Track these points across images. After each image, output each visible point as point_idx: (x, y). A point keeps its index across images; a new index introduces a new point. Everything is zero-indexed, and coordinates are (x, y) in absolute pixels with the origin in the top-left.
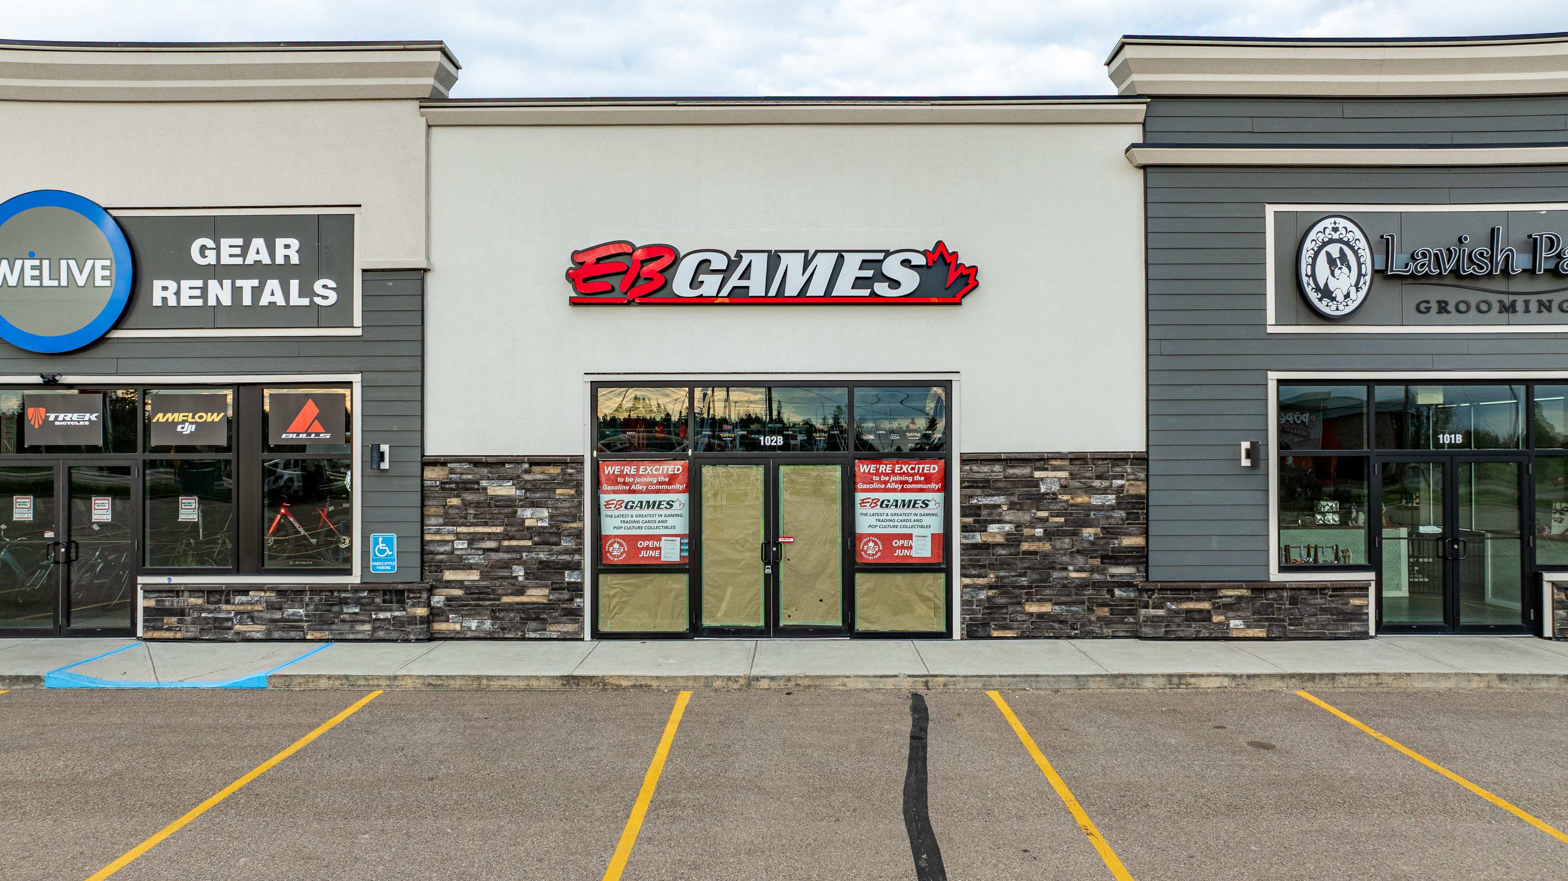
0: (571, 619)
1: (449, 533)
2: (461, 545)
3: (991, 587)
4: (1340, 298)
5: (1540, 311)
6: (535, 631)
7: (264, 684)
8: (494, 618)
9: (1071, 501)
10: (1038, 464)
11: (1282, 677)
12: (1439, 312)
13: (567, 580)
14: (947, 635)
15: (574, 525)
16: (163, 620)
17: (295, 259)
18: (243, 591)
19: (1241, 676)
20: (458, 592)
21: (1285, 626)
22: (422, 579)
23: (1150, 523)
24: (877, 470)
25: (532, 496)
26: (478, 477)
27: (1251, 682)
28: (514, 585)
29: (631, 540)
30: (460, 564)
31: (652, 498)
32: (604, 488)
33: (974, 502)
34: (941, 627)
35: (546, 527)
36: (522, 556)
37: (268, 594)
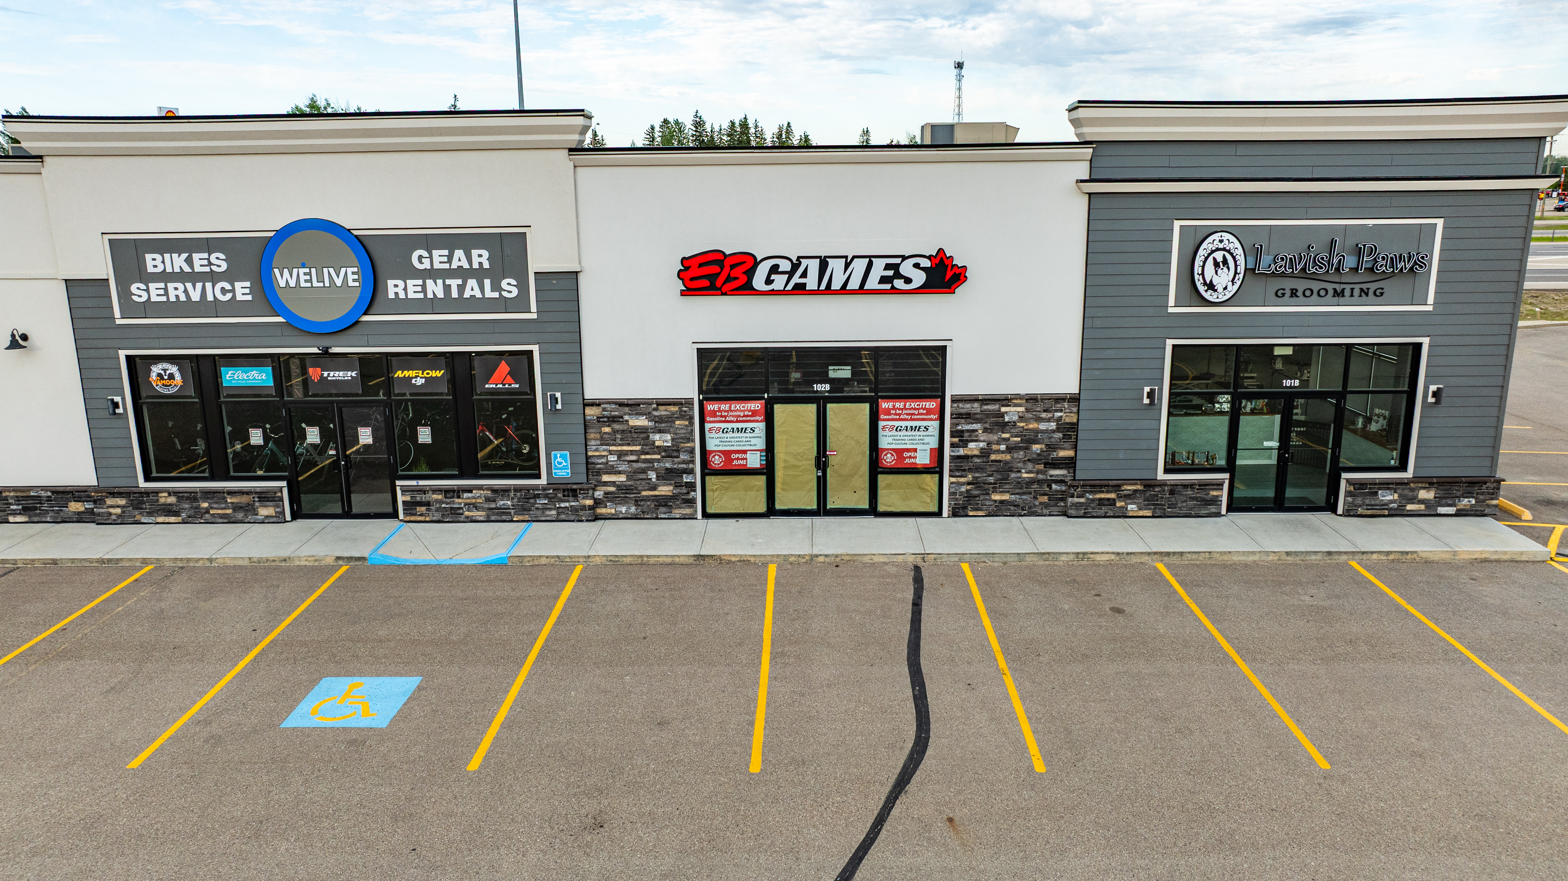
0: (688, 506)
1: (604, 450)
2: (613, 458)
3: (969, 484)
4: (1220, 290)
5: (1360, 296)
6: (665, 513)
7: (505, 561)
8: (637, 505)
9: (1026, 427)
10: (1004, 402)
11: (1149, 554)
12: (1291, 296)
13: (686, 480)
14: (939, 514)
15: (688, 445)
16: (416, 509)
17: (486, 265)
18: (468, 490)
19: (1123, 553)
20: (612, 489)
21: (1165, 509)
22: (588, 481)
23: (1079, 442)
24: (894, 406)
25: (660, 425)
26: (622, 413)
27: (1129, 557)
28: (649, 484)
29: (727, 454)
30: (612, 471)
31: (740, 425)
32: (708, 419)
33: (960, 428)
34: (935, 509)
35: (669, 446)
36: (654, 465)
37: (485, 492)
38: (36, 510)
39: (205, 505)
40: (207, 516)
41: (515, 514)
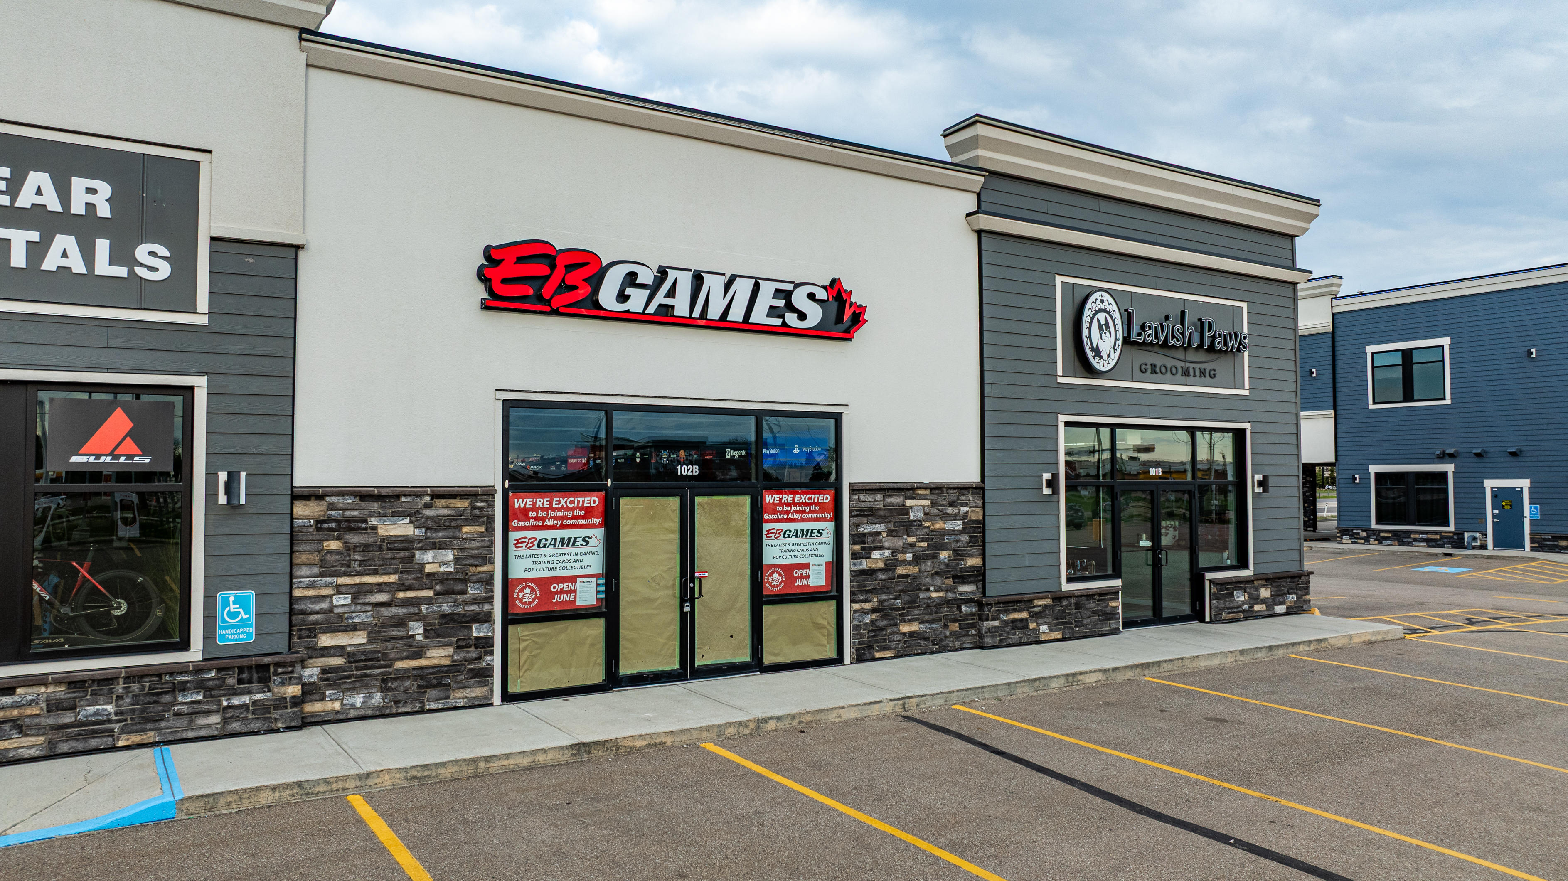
0: (480, 682)
1: (327, 586)
2: (342, 600)
3: (874, 611)
4: (1105, 357)
5: (1200, 376)
6: (437, 700)
7: (172, 813)
8: (384, 689)
9: (932, 527)
10: (908, 493)
12: (1151, 373)
13: (475, 635)
14: (838, 660)
15: (484, 569)
17: (104, 211)
18: (5, 688)
20: (338, 661)
21: (1073, 628)
22: (290, 649)
23: (986, 545)
24: (780, 500)
25: (434, 535)
26: (367, 513)
28: (410, 646)
29: (544, 584)
30: (340, 625)
31: (566, 534)
32: (515, 523)
33: (862, 529)
34: (832, 654)
35: (450, 573)
36: (420, 610)
37: (51, 689)
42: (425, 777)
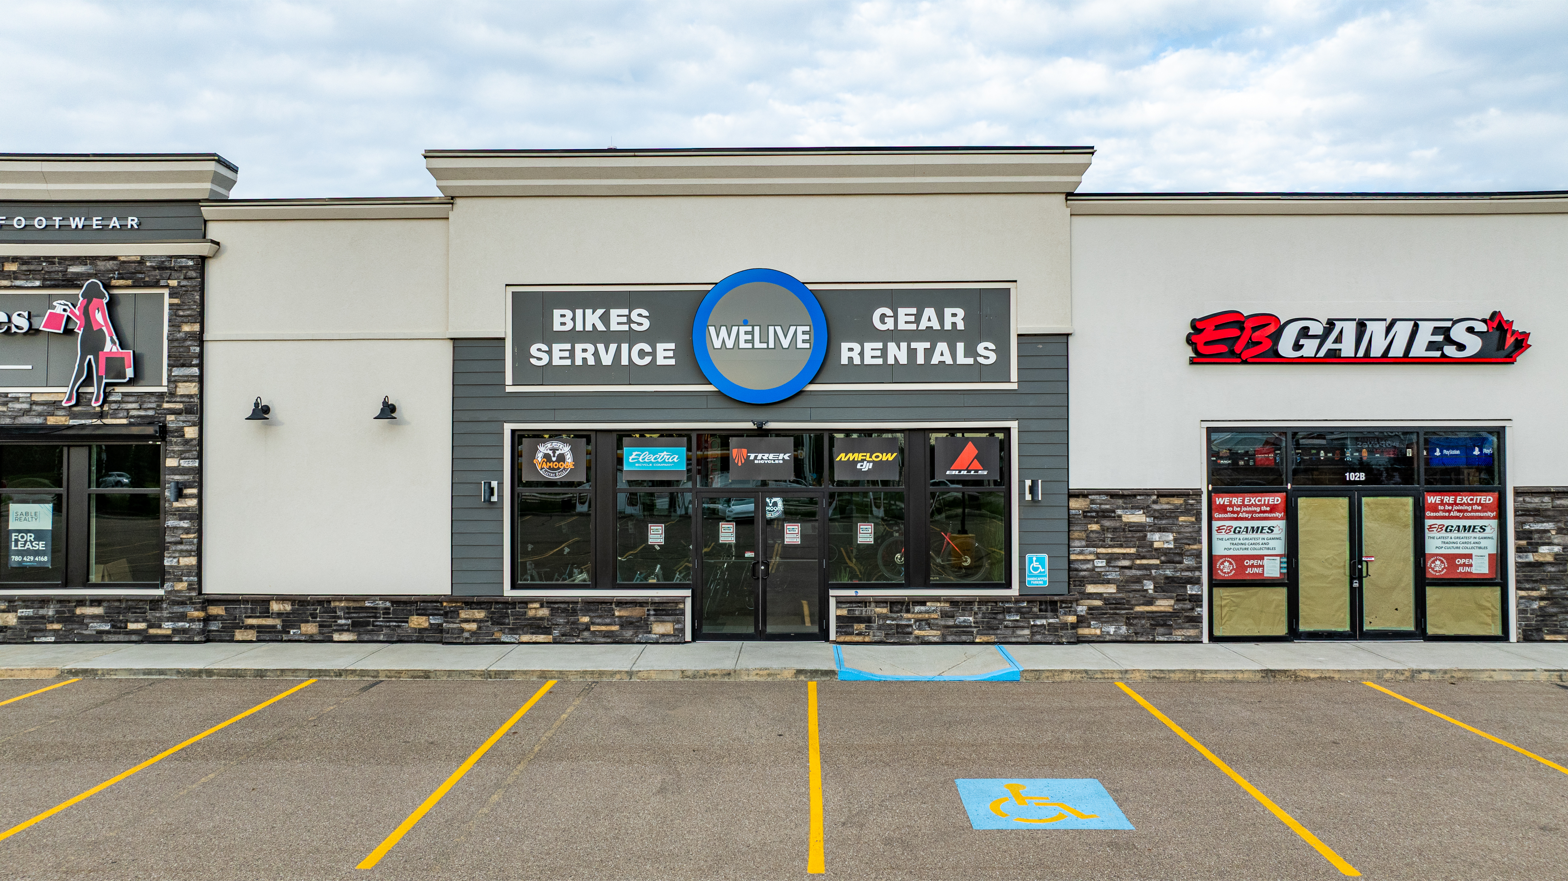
0: (1193, 625)
1: (1090, 553)
2: (1101, 563)
3: (1542, 598)
6: (1163, 635)
7: (1018, 678)
8: (1128, 624)
13: (1189, 592)
14: (1504, 637)
15: (1195, 547)
16: (853, 627)
17: (961, 326)
18: (921, 602)
20: (1098, 603)
22: (1069, 593)
24: (1442, 501)
25: (1160, 522)
26: (1115, 506)
28: (1145, 597)
29: (1239, 559)
30: (1099, 579)
31: (1256, 524)
32: (1216, 515)
33: (1527, 527)
34: (1497, 631)
35: (1171, 549)
36: (1151, 573)
37: (942, 605)
38: (369, 625)
39: (586, 619)
40: (586, 634)
41: (978, 633)
42: (1162, 678)
